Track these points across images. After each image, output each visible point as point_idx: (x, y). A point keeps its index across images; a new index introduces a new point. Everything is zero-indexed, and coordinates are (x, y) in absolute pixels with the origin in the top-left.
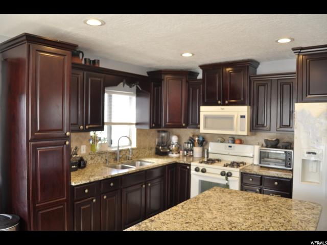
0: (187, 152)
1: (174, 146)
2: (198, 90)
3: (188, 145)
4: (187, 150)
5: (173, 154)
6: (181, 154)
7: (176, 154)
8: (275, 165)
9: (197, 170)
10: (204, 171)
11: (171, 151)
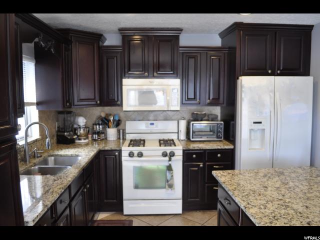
0: (98, 136)
1: (82, 130)
2: (115, 59)
3: (99, 127)
4: (99, 133)
5: (80, 139)
6: (90, 139)
7: (85, 139)
8: (208, 138)
9: (131, 155)
10: (140, 155)
11: (78, 136)
